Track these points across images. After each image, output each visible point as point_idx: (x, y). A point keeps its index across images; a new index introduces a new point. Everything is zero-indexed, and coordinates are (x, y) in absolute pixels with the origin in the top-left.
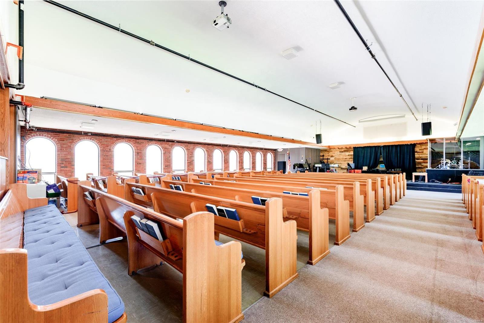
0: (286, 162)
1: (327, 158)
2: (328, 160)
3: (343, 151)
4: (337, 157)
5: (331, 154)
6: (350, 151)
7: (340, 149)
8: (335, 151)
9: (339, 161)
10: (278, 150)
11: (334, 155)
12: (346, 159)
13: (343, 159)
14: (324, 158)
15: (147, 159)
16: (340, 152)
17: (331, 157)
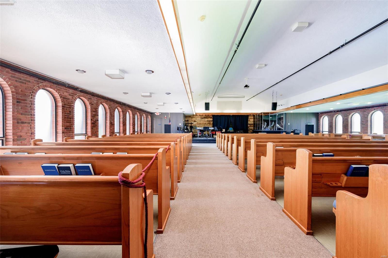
0: (170, 125)
1: (190, 123)
2: (191, 125)
3: (203, 117)
4: (199, 122)
5: (194, 119)
6: (208, 118)
7: (201, 116)
8: (197, 117)
9: (200, 125)
10: (155, 114)
11: (196, 120)
12: (205, 123)
13: (203, 123)
14: (189, 123)
15: (36, 114)
16: (201, 118)
17: (194, 122)
